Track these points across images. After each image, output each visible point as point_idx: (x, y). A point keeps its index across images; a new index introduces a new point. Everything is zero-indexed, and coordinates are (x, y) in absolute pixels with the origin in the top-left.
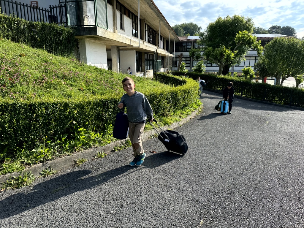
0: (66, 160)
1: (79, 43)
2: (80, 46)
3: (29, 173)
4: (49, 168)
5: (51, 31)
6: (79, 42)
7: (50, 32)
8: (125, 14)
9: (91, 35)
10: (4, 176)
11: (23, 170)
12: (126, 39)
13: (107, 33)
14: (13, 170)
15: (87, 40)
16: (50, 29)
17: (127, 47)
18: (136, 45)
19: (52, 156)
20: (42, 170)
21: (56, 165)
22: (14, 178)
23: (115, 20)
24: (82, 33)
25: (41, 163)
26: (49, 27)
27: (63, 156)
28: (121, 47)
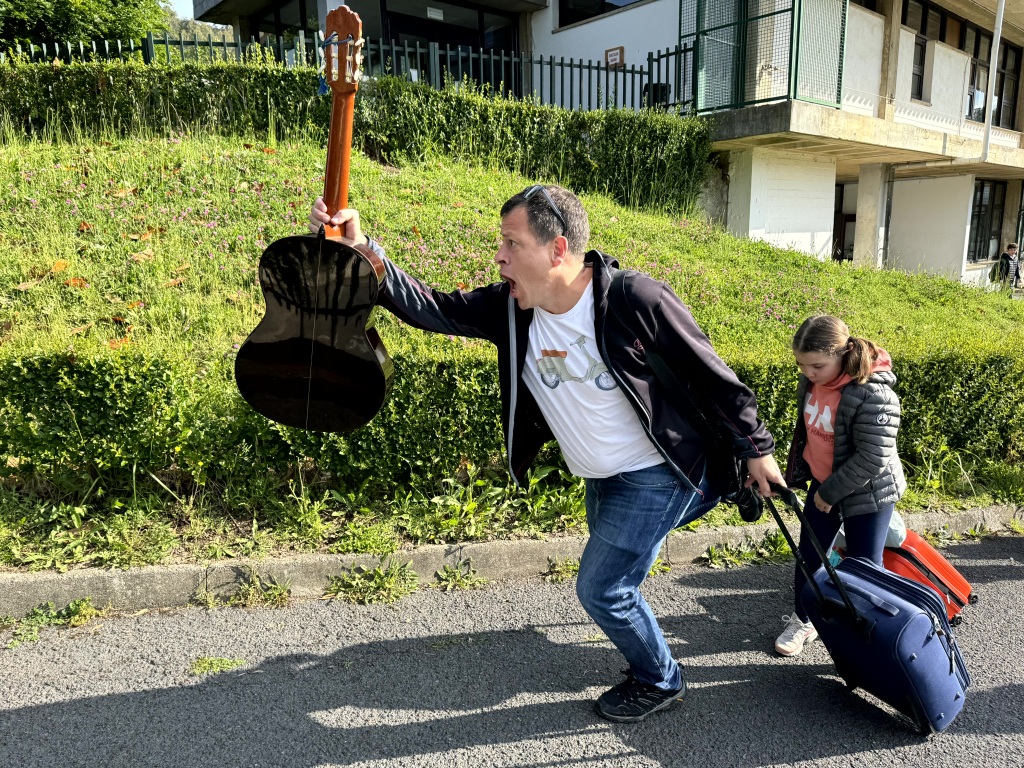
0: (522, 552)
1: (730, 166)
2: (731, 173)
3: (405, 566)
4: (467, 563)
5: (635, 132)
6: (730, 160)
7: (633, 137)
8: (942, 39)
9: (768, 132)
10: (340, 556)
11: (392, 551)
12: (922, 134)
13: (833, 118)
14: (366, 547)
15: (759, 150)
16: (631, 128)
17: (928, 165)
18: (967, 154)
19: (485, 530)
20: (444, 567)
21: (487, 561)
22: (363, 571)
23: (892, 67)
24: (738, 131)
25: (447, 542)
26: (631, 121)
27: (519, 537)
28: (900, 168)
